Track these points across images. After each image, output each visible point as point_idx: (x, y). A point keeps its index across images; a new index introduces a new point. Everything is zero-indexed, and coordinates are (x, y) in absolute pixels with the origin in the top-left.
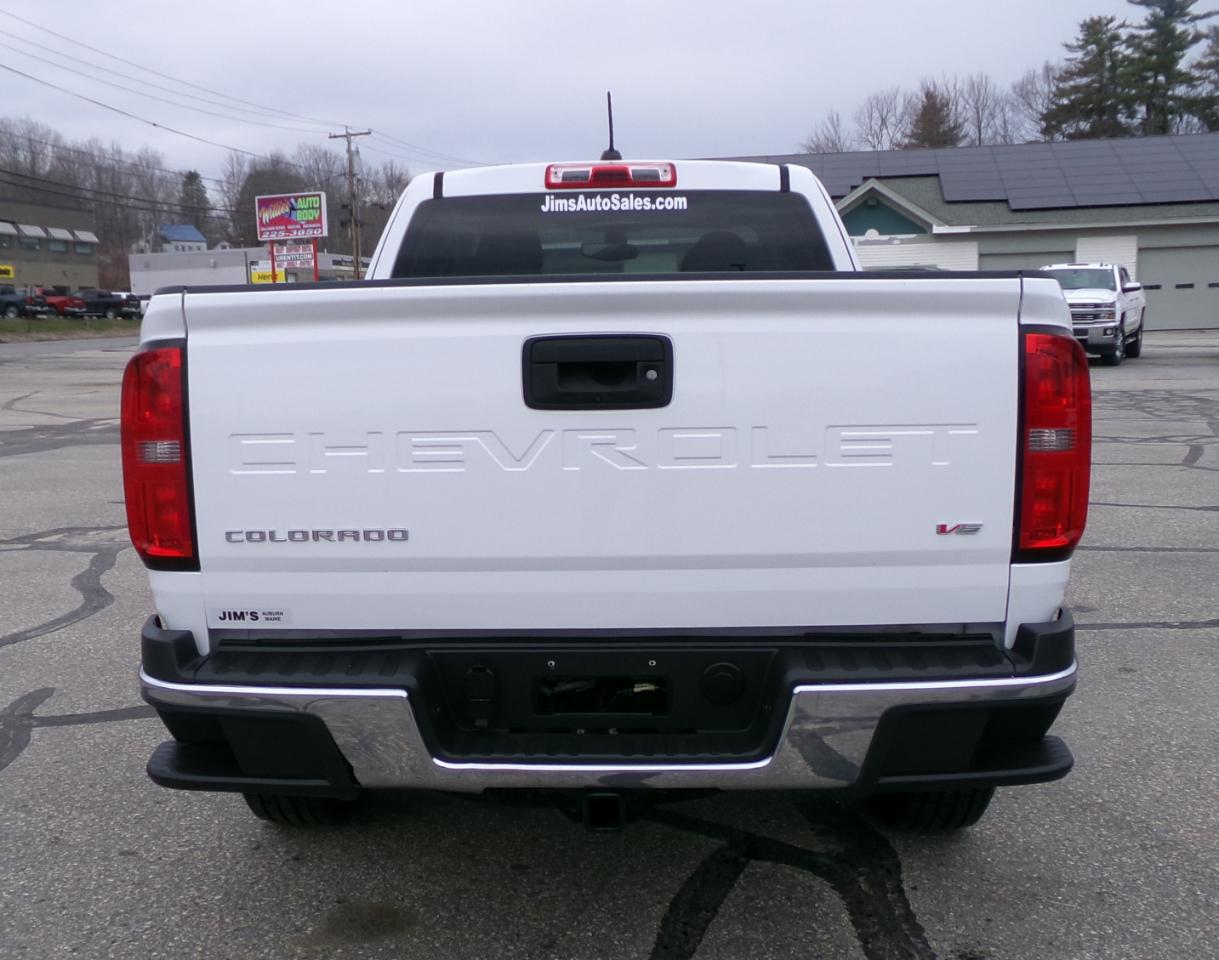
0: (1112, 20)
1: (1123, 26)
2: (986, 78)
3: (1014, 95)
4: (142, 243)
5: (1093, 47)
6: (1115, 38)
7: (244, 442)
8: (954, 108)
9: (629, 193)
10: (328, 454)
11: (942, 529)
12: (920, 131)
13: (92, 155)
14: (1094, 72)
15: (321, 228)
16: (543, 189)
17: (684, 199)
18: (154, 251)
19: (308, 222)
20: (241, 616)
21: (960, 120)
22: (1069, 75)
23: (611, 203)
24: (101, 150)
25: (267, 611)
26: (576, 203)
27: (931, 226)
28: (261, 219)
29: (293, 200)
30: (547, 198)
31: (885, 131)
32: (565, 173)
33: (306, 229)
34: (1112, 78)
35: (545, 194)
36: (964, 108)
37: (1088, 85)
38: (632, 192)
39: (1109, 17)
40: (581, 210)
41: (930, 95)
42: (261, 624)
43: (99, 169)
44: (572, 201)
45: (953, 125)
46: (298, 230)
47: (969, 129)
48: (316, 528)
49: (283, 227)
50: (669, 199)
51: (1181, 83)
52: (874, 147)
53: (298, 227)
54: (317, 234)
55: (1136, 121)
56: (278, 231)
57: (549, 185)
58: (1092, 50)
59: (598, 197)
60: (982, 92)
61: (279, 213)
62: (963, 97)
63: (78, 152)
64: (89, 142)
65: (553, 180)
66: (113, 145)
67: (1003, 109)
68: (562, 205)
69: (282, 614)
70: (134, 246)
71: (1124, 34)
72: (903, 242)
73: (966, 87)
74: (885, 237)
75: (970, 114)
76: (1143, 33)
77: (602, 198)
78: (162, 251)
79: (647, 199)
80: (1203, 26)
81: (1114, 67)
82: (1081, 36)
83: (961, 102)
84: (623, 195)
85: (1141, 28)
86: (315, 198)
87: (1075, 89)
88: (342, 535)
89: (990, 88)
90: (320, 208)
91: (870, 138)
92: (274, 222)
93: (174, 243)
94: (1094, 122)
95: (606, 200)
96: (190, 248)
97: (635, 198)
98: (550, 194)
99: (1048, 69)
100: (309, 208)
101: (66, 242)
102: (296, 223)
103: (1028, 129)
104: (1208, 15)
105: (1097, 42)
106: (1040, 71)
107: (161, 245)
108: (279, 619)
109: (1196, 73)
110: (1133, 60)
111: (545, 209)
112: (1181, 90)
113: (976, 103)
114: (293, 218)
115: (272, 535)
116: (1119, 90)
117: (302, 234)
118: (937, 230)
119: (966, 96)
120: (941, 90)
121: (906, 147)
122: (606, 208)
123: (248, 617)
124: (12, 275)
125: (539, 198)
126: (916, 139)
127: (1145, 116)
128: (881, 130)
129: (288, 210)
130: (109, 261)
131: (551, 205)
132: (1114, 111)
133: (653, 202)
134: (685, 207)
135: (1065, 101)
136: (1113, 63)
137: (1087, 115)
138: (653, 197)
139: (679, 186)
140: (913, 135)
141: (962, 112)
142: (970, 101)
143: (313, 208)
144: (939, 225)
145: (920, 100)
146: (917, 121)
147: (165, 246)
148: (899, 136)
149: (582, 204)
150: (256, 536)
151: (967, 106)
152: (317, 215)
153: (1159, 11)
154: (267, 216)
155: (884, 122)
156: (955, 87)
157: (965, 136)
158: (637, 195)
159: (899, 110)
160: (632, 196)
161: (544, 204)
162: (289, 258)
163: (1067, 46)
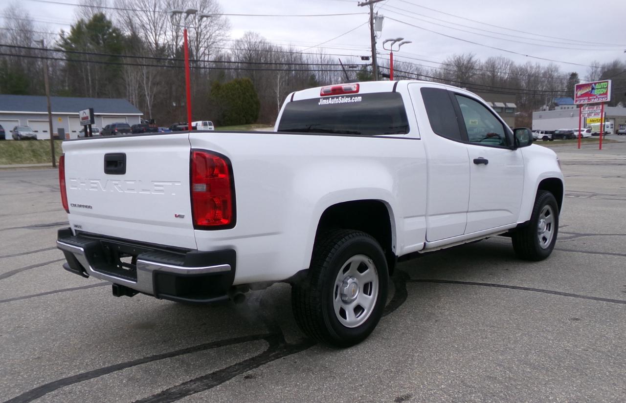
4: (545, 107)
11: (176, 216)
13: (527, 71)
15: (607, 97)
16: (320, 97)
18: (549, 110)
19: (600, 95)
24: (531, 67)
28: (577, 94)
29: (593, 85)
33: (599, 98)
38: (345, 96)
43: (530, 76)
46: (594, 99)
49: (587, 98)
53: (595, 97)
54: (604, 100)
56: (584, 100)
57: (321, 95)
61: (586, 91)
63: (521, 69)
64: (527, 64)
65: (323, 93)
66: (536, 64)
70: (541, 108)
78: (554, 110)
86: (605, 83)
90: (607, 88)
92: (582, 96)
93: (560, 106)
96: (565, 108)
98: (321, 98)
100: (601, 88)
101: (502, 108)
102: (594, 95)
107: (554, 107)
114: (593, 93)
117: (596, 101)
124: (477, 123)
125: (318, 100)
129: (590, 89)
130: (527, 115)
139: (359, 93)
143: (603, 88)
147: (556, 107)
152: (605, 91)
154: (579, 93)
162: (589, 112)
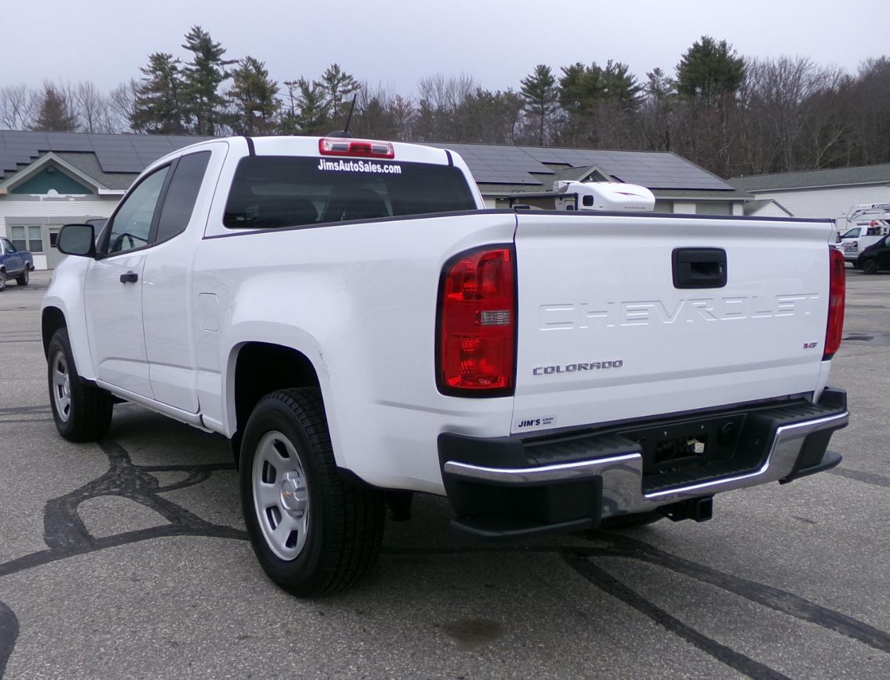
0: (170, 57)
1: (178, 61)
2: (91, 86)
3: (113, 100)
5: (159, 73)
6: (174, 68)
7: (548, 310)
8: (70, 104)
9: (368, 161)
10: (589, 316)
12: (44, 119)
14: (162, 90)
16: (318, 155)
17: (399, 167)
20: (530, 423)
21: (75, 114)
22: (145, 90)
23: (359, 167)
25: (545, 418)
26: (339, 165)
27: (96, 189)
30: (321, 160)
31: (17, 116)
32: (334, 145)
34: (175, 95)
35: (319, 158)
36: (78, 104)
37: (159, 99)
38: (370, 160)
39: (168, 54)
40: (342, 170)
41: (50, 93)
42: (542, 427)
44: (336, 164)
45: (69, 115)
47: (83, 121)
48: (580, 363)
50: (391, 166)
51: (218, 103)
52: (10, 127)
55: (192, 126)
57: (322, 152)
58: (159, 75)
59: (351, 162)
60: (90, 95)
62: (76, 97)
65: (327, 149)
67: (105, 110)
68: (329, 166)
69: (552, 419)
71: (180, 67)
72: (76, 199)
73: (77, 90)
74: (63, 196)
75: (82, 110)
76: (194, 68)
77: (354, 163)
79: (379, 166)
80: (228, 68)
81: (175, 87)
82: (151, 65)
83: (75, 101)
84: (366, 162)
85: (192, 64)
87: (152, 100)
88: (592, 366)
89: (95, 93)
91: (6, 120)
94: (165, 123)
95: (356, 165)
97: (372, 164)
98: (323, 158)
99: (133, 84)
103: (125, 125)
104: (231, 62)
105: (162, 69)
106: (128, 85)
108: (550, 423)
109: (227, 98)
110: (187, 84)
111: (320, 168)
112: (219, 109)
113: (87, 103)
115: (558, 367)
116: (179, 104)
118: (101, 192)
119: (78, 96)
120: (59, 89)
121: (36, 130)
122: (357, 170)
123: (534, 423)
125: (316, 161)
126: (44, 124)
127: (197, 123)
128: (14, 115)
131: (324, 166)
132: (177, 118)
133: (382, 168)
134: (400, 172)
135: (144, 108)
136: (174, 86)
137: (160, 119)
138: (382, 164)
139: (396, 159)
140: (39, 122)
141: (76, 107)
142: (81, 100)
144: (102, 189)
145: (43, 97)
146: (42, 111)
148: (29, 120)
149: (342, 167)
150: (549, 370)
151: (80, 104)
153: (201, 55)
155: (16, 110)
156: (69, 90)
157: (79, 126)
158: (373, 162)
159: (28, 103)
160: (370, 163)
161: (320, 164)
163: (143, 70)
